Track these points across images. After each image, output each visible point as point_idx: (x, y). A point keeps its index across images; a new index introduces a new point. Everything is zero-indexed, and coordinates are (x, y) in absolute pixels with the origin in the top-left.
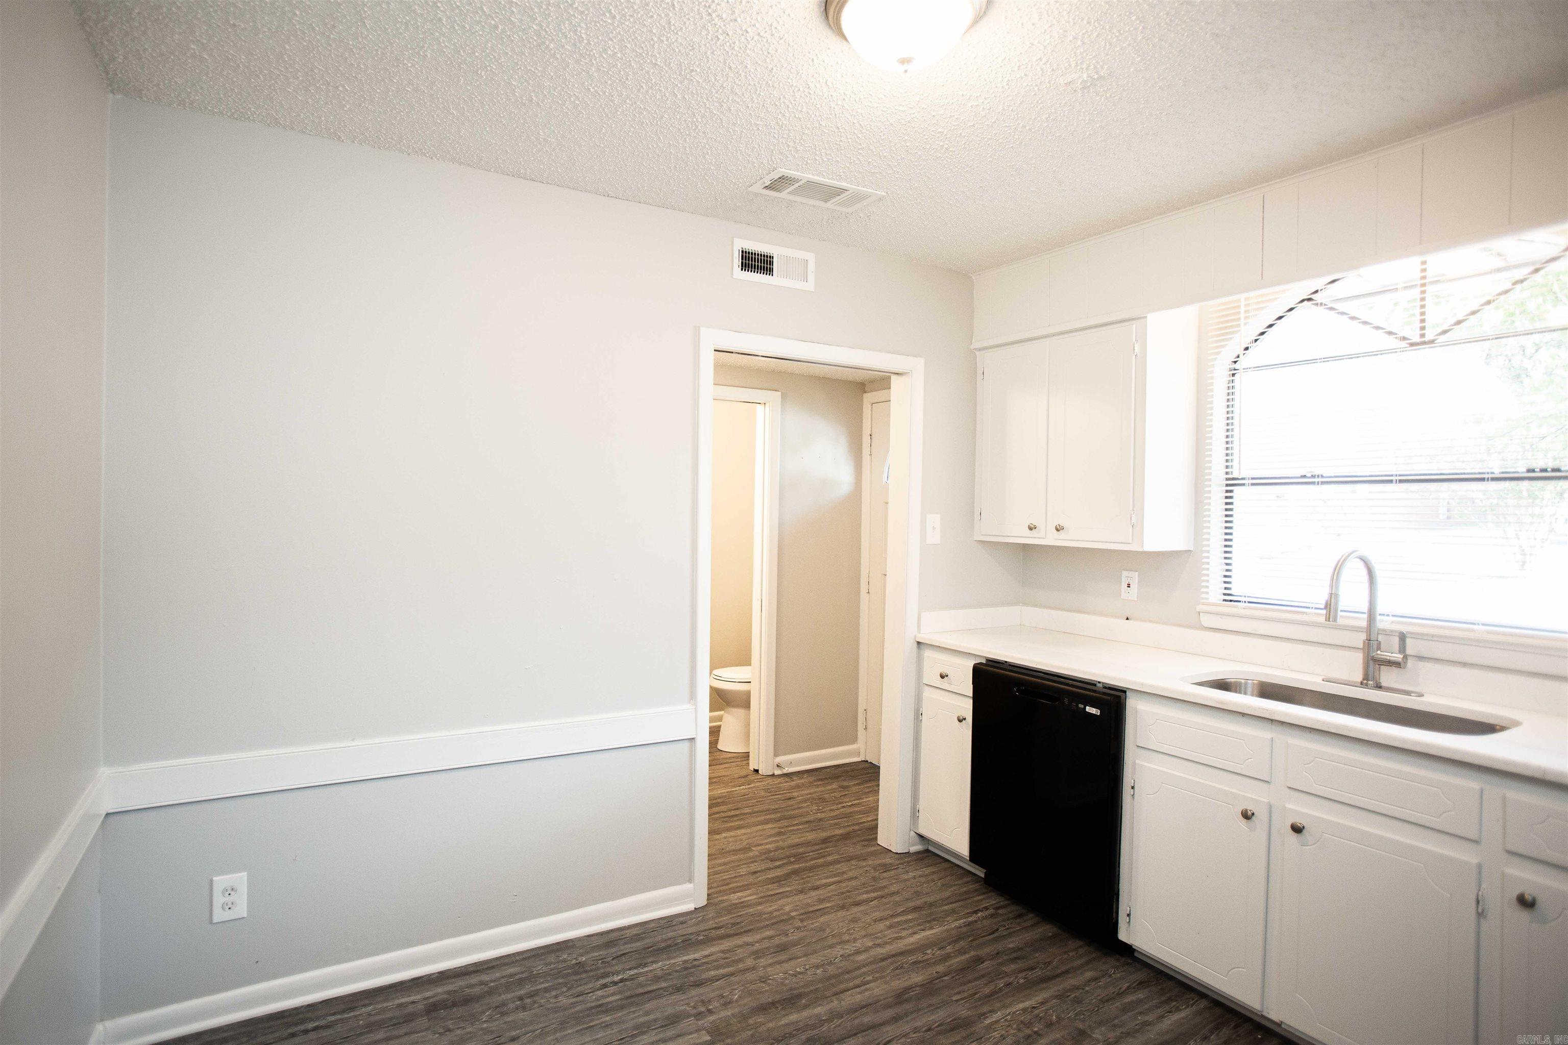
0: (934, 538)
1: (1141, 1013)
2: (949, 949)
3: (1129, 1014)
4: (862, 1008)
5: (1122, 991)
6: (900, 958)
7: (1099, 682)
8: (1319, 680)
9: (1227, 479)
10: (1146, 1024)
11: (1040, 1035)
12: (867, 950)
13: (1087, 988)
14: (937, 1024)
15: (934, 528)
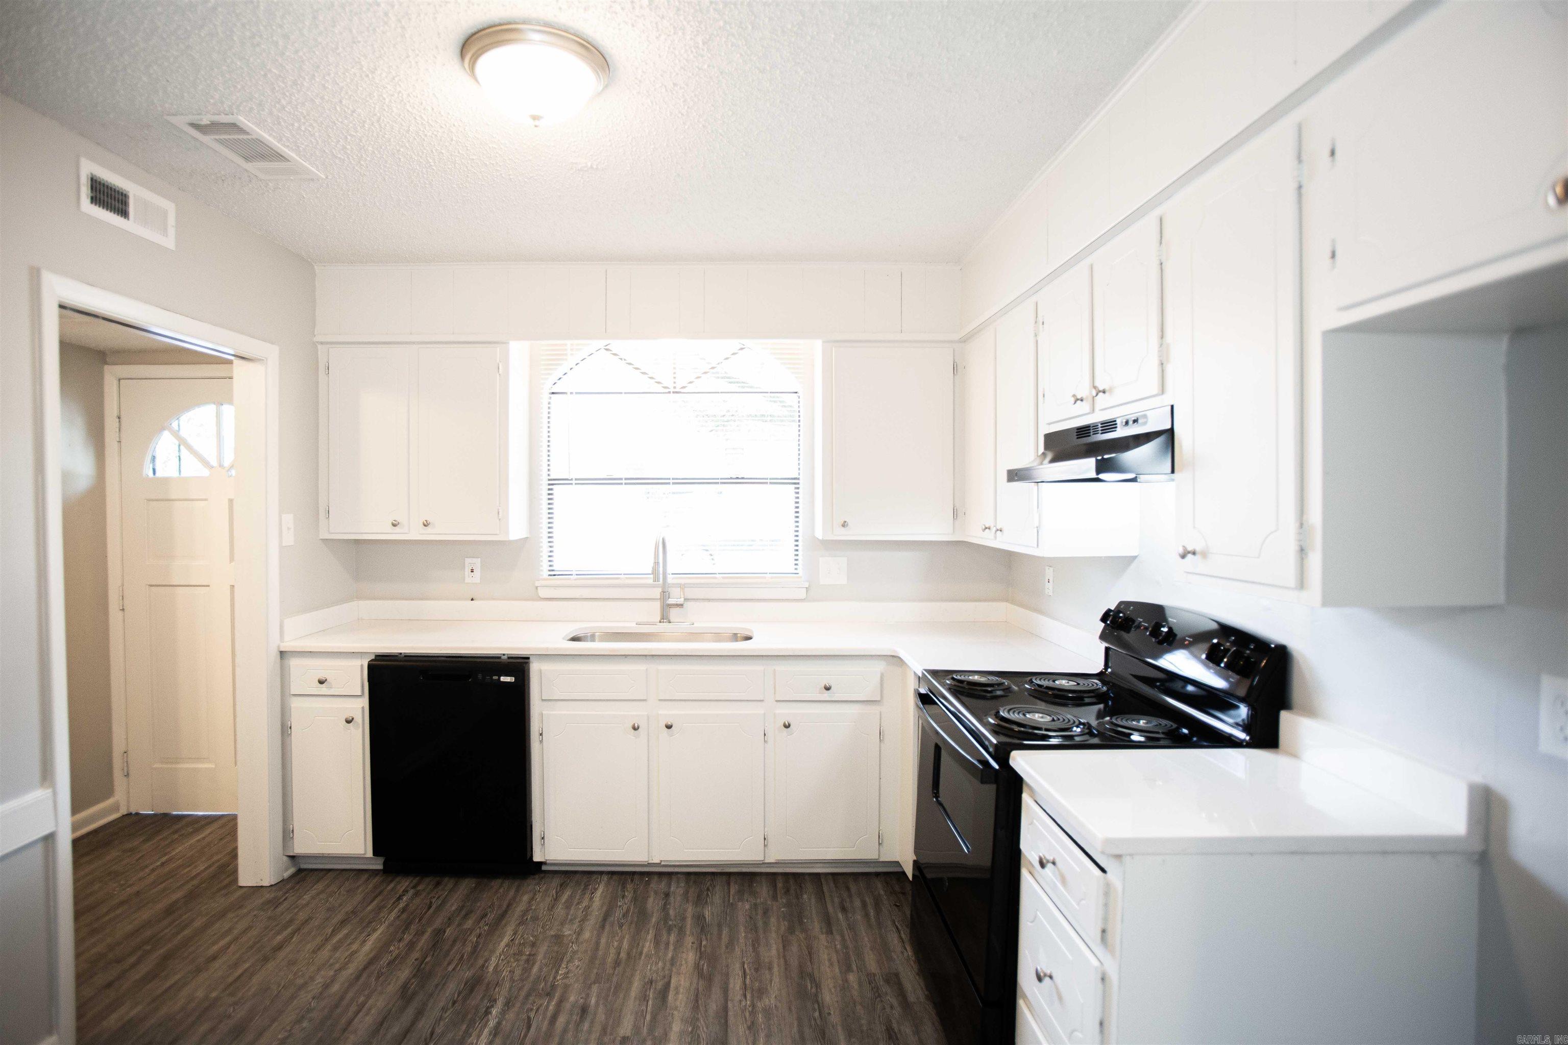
0: (289, 539)
1: (578, 903)
2: (407, 937)
3: (572, 908)
4: (381, 1024)
5: (555, 897)
6: (372, 968)
7: (504, 655)
8: (634, 625)
9: (549, 480)
10: (587, 908)
11: (534, 955)
12: (333, 980)
13: (533, 907)
14: (456, 995)
15: (289, 529)
